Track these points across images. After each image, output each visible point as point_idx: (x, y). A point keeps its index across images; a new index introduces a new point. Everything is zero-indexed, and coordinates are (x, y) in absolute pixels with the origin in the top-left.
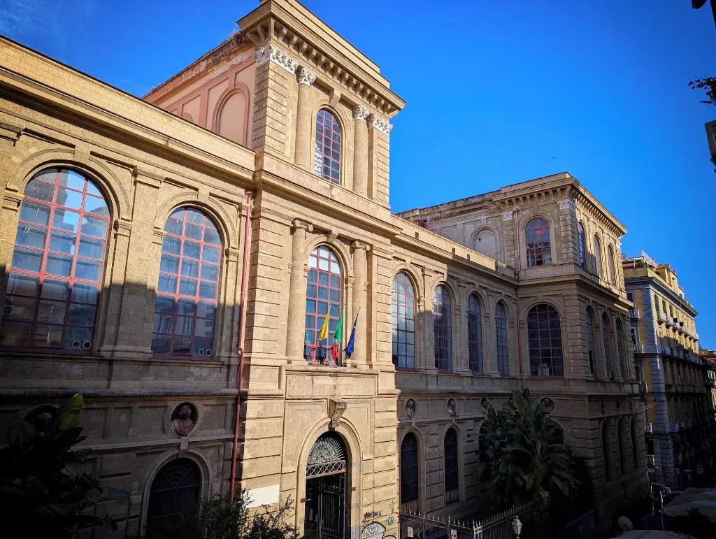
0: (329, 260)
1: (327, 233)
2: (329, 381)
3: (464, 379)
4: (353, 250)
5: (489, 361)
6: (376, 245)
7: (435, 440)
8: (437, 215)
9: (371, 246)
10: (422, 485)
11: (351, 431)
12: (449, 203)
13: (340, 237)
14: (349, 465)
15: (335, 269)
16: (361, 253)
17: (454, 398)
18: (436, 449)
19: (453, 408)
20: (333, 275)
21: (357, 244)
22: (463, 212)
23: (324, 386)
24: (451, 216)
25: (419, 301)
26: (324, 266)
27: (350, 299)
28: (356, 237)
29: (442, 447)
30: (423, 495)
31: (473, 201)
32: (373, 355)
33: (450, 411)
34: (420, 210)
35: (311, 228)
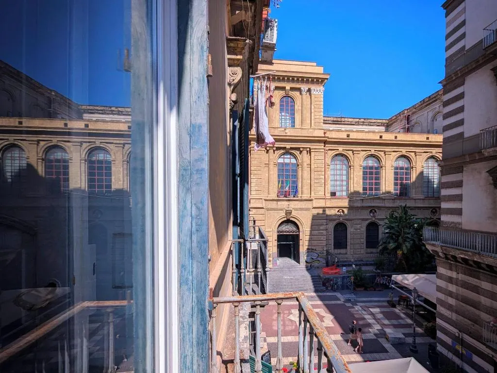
0: (290, 158)
1: (284, 148)
2: (287, 203)
3: (386, 201)
4: (301, 152)
5: (414, 190)
6: (311, 147)
7: (358, 226)
8: (414, 110)
9: (310, 148)
10: (348, 244)
11: (298, 220)
12: (421, 102)
13: (292, 149)
14: (299, 232)
15: (293, 161)
16: (305, 152)
17: (376, 210)
18: (359, 230)
19: (373, 213)
20: (292, 164)
21: (301, 149)
22: (426, 106)
23: (284, 204)
24: (421, 109)
25: (350, 167)
26: (287, 161)
27: (300, 172)
28: (299, 146)
29: (364, 229)
30: (348, 247)
31: (433, 96)
32: (312, 193)
33: (371, 215)
34: (407, 110)
35: (275, 149)
